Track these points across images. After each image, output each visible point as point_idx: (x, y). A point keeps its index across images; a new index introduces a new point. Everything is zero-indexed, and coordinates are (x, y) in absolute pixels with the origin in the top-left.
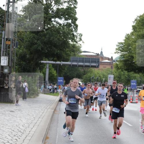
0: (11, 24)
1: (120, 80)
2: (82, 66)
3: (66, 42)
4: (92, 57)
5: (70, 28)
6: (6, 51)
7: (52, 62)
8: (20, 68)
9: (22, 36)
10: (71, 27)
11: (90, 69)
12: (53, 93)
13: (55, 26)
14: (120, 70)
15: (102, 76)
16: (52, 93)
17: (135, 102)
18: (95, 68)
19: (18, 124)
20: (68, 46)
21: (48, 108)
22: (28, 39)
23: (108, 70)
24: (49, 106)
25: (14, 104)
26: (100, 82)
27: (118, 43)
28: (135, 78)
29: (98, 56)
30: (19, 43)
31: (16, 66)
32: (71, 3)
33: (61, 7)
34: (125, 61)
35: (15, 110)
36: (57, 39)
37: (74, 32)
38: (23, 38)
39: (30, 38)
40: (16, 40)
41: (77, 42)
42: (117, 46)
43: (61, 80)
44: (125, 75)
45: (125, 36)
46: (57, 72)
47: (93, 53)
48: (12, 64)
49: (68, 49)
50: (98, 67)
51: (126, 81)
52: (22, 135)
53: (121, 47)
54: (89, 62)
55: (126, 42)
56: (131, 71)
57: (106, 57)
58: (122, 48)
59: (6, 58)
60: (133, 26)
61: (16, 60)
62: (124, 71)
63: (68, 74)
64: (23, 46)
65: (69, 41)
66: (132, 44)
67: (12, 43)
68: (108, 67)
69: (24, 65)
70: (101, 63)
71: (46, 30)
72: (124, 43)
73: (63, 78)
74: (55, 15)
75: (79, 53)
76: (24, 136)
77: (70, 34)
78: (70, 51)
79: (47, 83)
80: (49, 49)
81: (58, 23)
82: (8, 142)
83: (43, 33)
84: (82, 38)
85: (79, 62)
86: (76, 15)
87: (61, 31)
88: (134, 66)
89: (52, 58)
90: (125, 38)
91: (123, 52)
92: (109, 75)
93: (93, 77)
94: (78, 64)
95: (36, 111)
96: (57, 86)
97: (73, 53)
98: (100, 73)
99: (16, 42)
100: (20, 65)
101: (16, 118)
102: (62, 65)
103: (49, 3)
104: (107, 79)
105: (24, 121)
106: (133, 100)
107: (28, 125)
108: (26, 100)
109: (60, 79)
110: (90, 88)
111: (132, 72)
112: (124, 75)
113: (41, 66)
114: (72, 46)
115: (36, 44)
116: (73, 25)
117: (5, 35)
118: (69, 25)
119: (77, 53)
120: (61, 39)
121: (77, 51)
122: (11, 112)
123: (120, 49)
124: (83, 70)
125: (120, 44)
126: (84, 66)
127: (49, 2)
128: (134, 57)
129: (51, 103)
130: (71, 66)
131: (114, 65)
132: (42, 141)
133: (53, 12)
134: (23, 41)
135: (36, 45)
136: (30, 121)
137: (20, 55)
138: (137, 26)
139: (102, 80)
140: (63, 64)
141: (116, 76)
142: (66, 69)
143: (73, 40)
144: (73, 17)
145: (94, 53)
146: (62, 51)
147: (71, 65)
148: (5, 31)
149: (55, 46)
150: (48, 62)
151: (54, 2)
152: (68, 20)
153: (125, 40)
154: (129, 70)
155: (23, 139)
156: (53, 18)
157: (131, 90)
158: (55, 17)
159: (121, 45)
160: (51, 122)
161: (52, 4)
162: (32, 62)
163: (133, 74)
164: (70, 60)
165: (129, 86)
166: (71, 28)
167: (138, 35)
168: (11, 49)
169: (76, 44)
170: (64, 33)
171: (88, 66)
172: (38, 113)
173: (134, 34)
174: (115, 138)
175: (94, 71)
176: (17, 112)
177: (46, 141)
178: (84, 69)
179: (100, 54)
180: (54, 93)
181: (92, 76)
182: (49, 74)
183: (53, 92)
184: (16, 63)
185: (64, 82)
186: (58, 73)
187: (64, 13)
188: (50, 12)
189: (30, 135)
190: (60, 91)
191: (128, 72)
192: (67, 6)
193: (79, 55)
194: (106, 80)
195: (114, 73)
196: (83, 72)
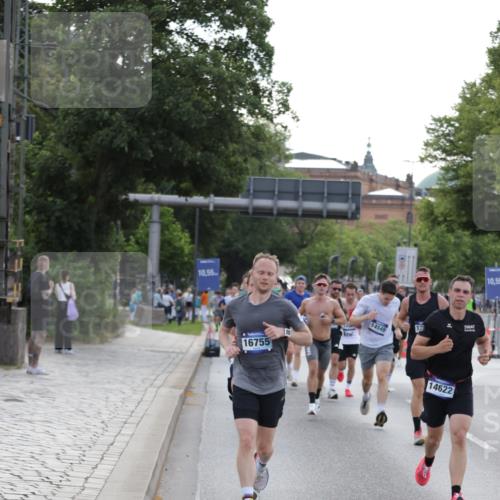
0: (5, 41)
1: (444, 266)
2: (291, 214)
3: (229, 116)
4: (330, 177)
5: (241, 59)
7: (174, 198)
8: (43, 221)
10: (246, 56)
11: (323, 225)
12: (179, 323)
13: (183, 50)
14: (443, 227)
15: (371, 253)
16: (175, 323)
18: (346, 221)
19: (37, 450)
20: (236, 132)
21: (158, 383)
23: (395, 229)
24: (163, 377)
25: (19, 368)
26: (364, 278)
27: (435, 120)
29: (353, 174)
30: (36, 118)
31: (27, 217)
34: (461, 191)
35: (25, 392)
36: (190, 103)
37: (259, 76)
40: (25, 110)
41: (270, 118)
42: (429, 130)
43: (209, 270)
44: (464, 249)
45: (461, 90)
46: (192, 236)
47: (335, 159)
48: (12, 205)
49: (235, 145)
50: (356, 219)
52: (54, 494)
53: (445, 136)
54: (318, 195)
55: (465, 115)
57: (386, 177)
60: (491, 52)
61: (28, 191)
62: (460, 232)
63: (240, 246)
64: (52, 134)
65: (242, 115)
66: (488, 124)
67: (10, 121)
68: (396, 216)
69: (61, 210)
70: (366, 202)
72: (457, 120)
73: (218, 260)
74: (181, 8)
75: (279, 161)
77: (242, 85)
78: (243, 153)
80: (161, 147)
81: (194, 40)
85: (280, 198)
86: (266, 8)
87: (207, 74)
89: (173, 183)
90: (460, 101)
91: (455, 155)
92: (399, 248)
93: (336, 259)
94: (275, 204)
95: (112, 398)
96: (193, 292)
97: (254, 160)
98: (365, 239)
99: (25, 118)
100: (41, 209)
101: (28, 425)
102: (211, 208)
104: (393, 264)
105: (64, 437)
106: (493, 347)
107: (77, 453)
108: (71, 351)
109: (206, 267)
112: (457, 245)
113: (128, 213)
114: (253, 134)
115: (107, 123)
116: (254, 47)
118: (237, 48)
119: (273, 159)
120: (207, 106)
121: (273, 156)
122: (7, 400)
123: (443, 142)
124: (296, 230)
125: (442, 126)
126: (300, 213)
129: (170, 364)
130: (247, 213)
131: (417, 209)
135: (106, 130)
136: (87, 437)
137: (44, 169)
139: (374, 268)
140: (215, 207)
141: (428, 252)
142: (229, 226)
143: (256, 108)
144: (254, 14)
145: (340, 162)
146: (213, 155)
147: (250, 211)
149: (182, 135)
150: (156, 197)
152: (233, 29)
153: (461, 109)
156: (174, 21)
157: (487, 305)
158: (182, 16)
159: (446, 129)
160: (172, 439)
162: (91, 199)
163: (494, 241)
164: (245, 188)
165: (479, 289)
166: (245, 60)
168: (6, 146)
169: (267, 126)
170: (219, 79)
171: (316, 215)
172: (119, 404)
173: (496, 82)
175: (341, 233)
176: (34, 400)
178: (301, 224)
179: (361, 163)
180: (183, 322)
181: (333, 251)
182: (162, 248)
184: (25, 202)
185: (224, 276)
186: (196, 240)
189: (86, 491)
193: (281, 169)
194: (388, 267)
195: (419, 240)
196: (297, 238)
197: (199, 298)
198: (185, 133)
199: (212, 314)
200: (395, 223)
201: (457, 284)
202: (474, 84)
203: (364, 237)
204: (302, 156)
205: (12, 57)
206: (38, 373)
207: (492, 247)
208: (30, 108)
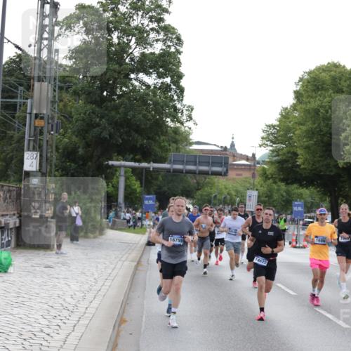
0: (46, 83)
2: (193, 172)
3: (161, 122)
4: (213, 154)
5: (167, 93)
6: (34, 141)
7: (132, 164)
9: (69, 109)
10: (170, 92)
11: (209, 178)
12: (134, 228)
13: (137, 88)
14: (271, 181)
15: (234, 193)
16: (132, 228)
17: (301, 245)
18: (221, 177)
19: (61, 293)
20: (165, 130)
21: (123, 259)
22: (82, 115)
23: (246, 181)
24: (127, 255)
25: (52, 251)
26: (230, 206)
27: (267, 125)
28: (300, 196)
29: (224, 152)
30: (62, 123)
31: (56, 173)
32: (169, 43)
33: (148, 51)
34: (280, 162)
35: (55, 263)
36: (141, 115)
37: (176, 102)
38: (71, 113)
39: (85, 114)
40: (56, 118)
41: (182, 124)
42: (264, 131)
43: (150, 201)
44: (282, 192)
45: (280, 111)
46: (141, 183)
47: (215, 145)
48: (49, 167)
49: (164, 137)
50: (226, 175)
51: (283, 204)
52: (70, 316)
53: (272, 134)
54: (207, 164)
55: (282, 124)
56: (292, 183)
57: (241, 155)
58: (275, 137)
59: (35, 156)
60: (296, 92)
61: (57, 159)
62: (279, 183)
63: (165, 189)
64: (70, 130)
65: (167, 122)
66: (294, 128)
67: (48, 123)
68: (247, 174)
69: (74, 169)
70: (232, 167)
71: (119, 97)
72: (278, 126)
73: (155, 196)
74: (136, 67)
75: (187, 145)
76: (74, 318)
77: (168, 107)
78: (169, 141)
79: (121, 207)
80: (126, 137)
81: (143, 83)
82: (42, 331)
83: (113, 102)
84: (193, 116)
85: (187, 164)
86: (180, 68)
87: (150, 100)
88: (298, 172)
89: (132, 156)
90: (280, 116)
91: (277, 144)
92: (248, 191)
93: (216, 196)
94: (184, 167)
95: (100, 266)
96: (141, 212)
97: (174, 145)
99: (56, 122)
100: (64, 169)
101: (56, 280)
102: (151, 169)
103: (124, 42)
104: (245, 199)
105: (75, 286)
106: (297, 243)
107: (82, 295)
109: (149, 199)
110: (210, 215)
111: (295, 186)
112: (278, 190)
113: (108, 171)
114: (173, 131)
115: (98, 125)
116: (174, 87)
117: (32, 106)
118: (165, 88)
120: (150, 117)
121: (183, 142)
122: (45, 267)
123: (271, 137)
124: (195, 181)
125: (270, 129)
126: (197, 172)
127: (125, 40)
128: (298, 155)
129: (130, 249)
130: (170, 172)
131: (257, 171)
132: (112, 328)
133: (132, 59)
134: (71, 119)
135: (96, 130)
136: (87, 286)
137: (65, 148)
138: (303, 93)
139: (235, 201)
140: (153, 168)
141: (263, 193)
142: (160, 178)
143: (175, 118)
144: (174, 71)
145: (218, 146)
146: (152, 142)
147: (172, 171)
148: (32, 97)
149: (137, 131)
150: (123, 163)
151: (136, 39)
152: (163, 78)
154: (289, 182)
155: (73, 325)
156: (133, 73)
157: (293, 221)
158: (138, 71)
159: (272, 131)
160: (130, 288)
161: (131, 44)
162: (90, 163)
163: (297, 188)
164: (169, 159)
165: (289, 212)
166: (169, 94)
167: (307, 110)
168: (46, 136)
169: (181, 127)
170: (156, 104)
171: (206, 173)
172: (103, 270)
173: (298, 108)
174: (261, 319)
175: (218, 183)
176: (59, 267)
177: (120, 329)
178: (198, 178)
179: (229, 147)
180: (136, 228)
181: (214, 192)
182: (125, 189)
183: (134, 225)
184: (55, 165)
185: (157, 204)
186: (143, 185)
187: (156, 62)
188: (127, 61)
189: (86, 315)
190: (148, 223)
191: (287, 184)
192: (162, 49)
193: (188, 149)
194: (242, 200)
195: (259, 187)
196: (196, 185)
197: (144, 215)
198: (138, 130)
199: (152, 224)
200: (246, 178)
201: (267, 211)
202: (287, 108)
203: (230, 185)
204: (199, 143)
205: (50, 91)
206: (62, 253)
207: (296, 191)
208: (58, 117)
